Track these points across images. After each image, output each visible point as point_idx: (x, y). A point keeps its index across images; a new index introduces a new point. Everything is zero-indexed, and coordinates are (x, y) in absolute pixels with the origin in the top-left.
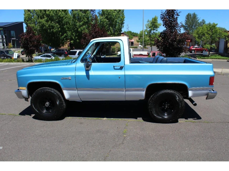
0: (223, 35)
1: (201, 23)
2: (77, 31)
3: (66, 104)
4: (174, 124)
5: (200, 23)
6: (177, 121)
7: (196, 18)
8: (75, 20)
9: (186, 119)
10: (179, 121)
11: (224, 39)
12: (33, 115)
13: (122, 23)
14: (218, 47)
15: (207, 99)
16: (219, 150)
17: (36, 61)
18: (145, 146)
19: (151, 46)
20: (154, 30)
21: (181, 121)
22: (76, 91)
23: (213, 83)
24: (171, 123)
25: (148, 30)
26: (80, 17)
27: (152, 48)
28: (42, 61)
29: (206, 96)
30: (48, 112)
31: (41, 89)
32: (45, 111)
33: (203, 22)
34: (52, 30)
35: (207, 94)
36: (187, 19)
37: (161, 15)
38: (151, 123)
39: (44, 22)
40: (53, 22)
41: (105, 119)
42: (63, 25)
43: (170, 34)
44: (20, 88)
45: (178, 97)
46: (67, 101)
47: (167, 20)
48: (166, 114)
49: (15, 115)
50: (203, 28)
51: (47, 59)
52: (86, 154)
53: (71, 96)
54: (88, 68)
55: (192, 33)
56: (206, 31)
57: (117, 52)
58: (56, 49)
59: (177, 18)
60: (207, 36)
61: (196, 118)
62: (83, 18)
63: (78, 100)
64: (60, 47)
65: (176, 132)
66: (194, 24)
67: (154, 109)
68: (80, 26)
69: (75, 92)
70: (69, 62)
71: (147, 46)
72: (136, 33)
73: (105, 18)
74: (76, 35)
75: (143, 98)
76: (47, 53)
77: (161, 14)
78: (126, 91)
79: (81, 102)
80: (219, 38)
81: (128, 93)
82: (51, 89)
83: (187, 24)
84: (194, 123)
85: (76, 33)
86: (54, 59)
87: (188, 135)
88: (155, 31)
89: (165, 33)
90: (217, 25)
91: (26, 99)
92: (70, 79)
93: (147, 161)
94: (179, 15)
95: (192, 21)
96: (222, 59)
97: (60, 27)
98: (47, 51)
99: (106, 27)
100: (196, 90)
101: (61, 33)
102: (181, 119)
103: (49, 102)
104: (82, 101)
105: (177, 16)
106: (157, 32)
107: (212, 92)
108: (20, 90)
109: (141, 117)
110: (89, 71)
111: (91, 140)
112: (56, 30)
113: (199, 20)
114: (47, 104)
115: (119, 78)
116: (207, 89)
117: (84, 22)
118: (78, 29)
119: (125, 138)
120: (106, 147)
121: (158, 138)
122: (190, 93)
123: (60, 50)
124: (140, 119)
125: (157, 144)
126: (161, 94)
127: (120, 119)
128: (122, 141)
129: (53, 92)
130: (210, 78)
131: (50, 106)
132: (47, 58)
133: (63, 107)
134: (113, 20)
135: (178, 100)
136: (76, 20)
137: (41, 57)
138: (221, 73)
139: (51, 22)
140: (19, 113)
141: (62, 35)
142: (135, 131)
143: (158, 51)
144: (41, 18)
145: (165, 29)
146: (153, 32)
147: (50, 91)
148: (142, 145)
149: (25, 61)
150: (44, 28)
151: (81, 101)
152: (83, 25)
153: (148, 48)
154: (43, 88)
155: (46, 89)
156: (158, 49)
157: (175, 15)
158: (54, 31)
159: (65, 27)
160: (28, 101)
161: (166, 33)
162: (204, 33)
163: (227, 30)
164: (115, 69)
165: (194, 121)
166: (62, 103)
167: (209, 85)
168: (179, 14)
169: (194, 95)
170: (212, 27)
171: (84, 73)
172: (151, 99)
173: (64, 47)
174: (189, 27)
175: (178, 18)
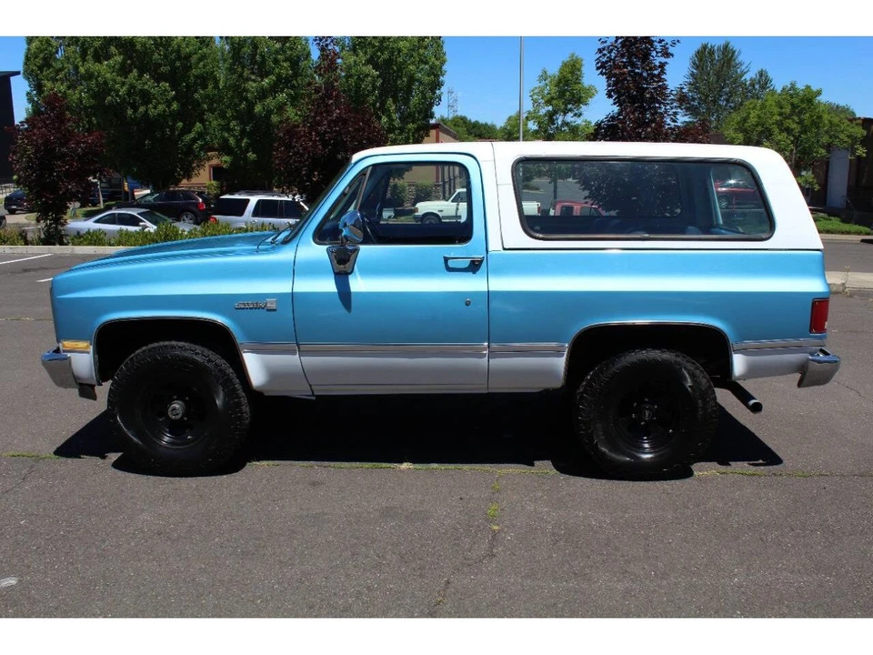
0: (842, 136)
1: (753, 85)
2: (246, 116)
3: (250, 408)
4: (678, 482)
5: (748, 83)
6: (688, 473)
7: (733, 63)
8: (240, 70)
9: (724, 462)
10: (695, 473)
11: (847, 149)
12: (114, 457)
13: (437, 85)
14: (824, 186)
15: (800, 384)
16: (857, 572)
17: (81, 238)
18: (576, 562)
19: (554, 181)
20: (565, 112)
21: (704, 470)
22: (295, 354)
23: (826, 323)
24: (665, 479)
25: (543, 111)
26: (263, 57)
27: (555, 187)
28: (106, 238)
29: (798, 376)
30: (179, 442)
31: (150, 350)
32: (166, 439)
33: (763, 80)
34: (142, 109)
35: (802, 368)
36: (697, 68)
37: (600, 51)
38: (588, 480)
39: (108, 75)
40: (147, 76)
41: (405, 466)
42: (191, 89)
43: (635, 128)
44: (64, 346)
45: (691, 375)
46: (255, 396)
47: (624, 73)
48: (646, 446)
49: (38, 458)
50: (763, 107)
51: (128, 234)
52: (357, 598)
53: (274, 375)
54: (343, 264)
55: (716, 127)
56: (778, 118)
57: (414, 204)
58: (156, 189)
59: (662, 65)
60: (779, 137)
61: (761, 461)
62: (276, 61)
63: (300, 390)
64: (177, 182)
65: (688, 512)
66: (727, 90)
67: (599, 425)
68: (263, 94)
69: (292, 361)
70: (262, 242)
71: (536, 181)
72: (486, 124)
73: (369, 62)
74: (243, 132)
75: (558, 382)
76: (119, 207)
77: (601, 46)
78: (492, 354)
79: (314, 398)
80: (828, 147)
81: (498, 362)
82: (193, 346)
83: (697, 88)
84: (754, 478)
85: (243, 123)
86: (157, 233)
87: (738, 523)
88: (569, 117)
89: (616, 125)
90: (819, 93)
91: (87, 391)
92: (274, 306)
93: (594, 615)
94: (672, 55)
95: (718, 75)
96: (842, 233)
97: (174, 98)
98: (118, 197)
99: (371, 99)
100: (759, 351)
101: (180, 124)
102: (702, 463)
103: (183, 400)
104: (317, 396)
105: (663, 60)
106: (579, 121)
107: (823, 359)
108: (64, 351)
109: (548, 459)
110: (350, 277)
111: (365, 545)
112: (161, 107)
113: (743, 73)
114: (174, 409)
115: (468, 304)
116: (799, 349)
117: (279, 77)
118: (251, 105)
119: (495, 534)
120: (430, 568)
121: (623, 535)
122: (739, 363)
123: (174, 195)
124: (545, 467)
125: (623, 556)
126: (625, 368)
127: (466, 467)
128: (485, 545)
129: (198, 358)
130: (814, 303)
131: (185, 419)
132: (124, 227)
133: (240, 419)
134: (400, 70)
135: (690, 387)
136: (243, 67)
137: (97, 221)
138: (841, 289)
139: (140, 76)
140: (55, 448)
141: (187, 130)
142: (530, 508)
143: (586, 198)
144: (98, 59)
145: (616, 109)
146: (560, 123)
147: (187, 354)
148: (568, 561)
149: (29, 238)
150: (109, 98)
151: (313, 395)
152: (274, 89)
153: (537, 189)
154: (161, 343)
155: (173, 347)
156: (587, 193)
157: (654, 53)
158: (152, 112)
159: (196, 96)
160: (94, 397)
161: (620, 125)
162: (767, 128)
163: (858, 116)
164: (450, 270)
165: (753, 469)
166: (239, 405)
167: (811, 331)
168: (671, 50)
169: (752, 372)
170: (802, 101)
171: (328, 285)
172: (589, 384)
173: (194, 180)
174: (706, 102)
175: (666, 67)
